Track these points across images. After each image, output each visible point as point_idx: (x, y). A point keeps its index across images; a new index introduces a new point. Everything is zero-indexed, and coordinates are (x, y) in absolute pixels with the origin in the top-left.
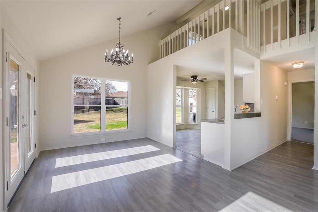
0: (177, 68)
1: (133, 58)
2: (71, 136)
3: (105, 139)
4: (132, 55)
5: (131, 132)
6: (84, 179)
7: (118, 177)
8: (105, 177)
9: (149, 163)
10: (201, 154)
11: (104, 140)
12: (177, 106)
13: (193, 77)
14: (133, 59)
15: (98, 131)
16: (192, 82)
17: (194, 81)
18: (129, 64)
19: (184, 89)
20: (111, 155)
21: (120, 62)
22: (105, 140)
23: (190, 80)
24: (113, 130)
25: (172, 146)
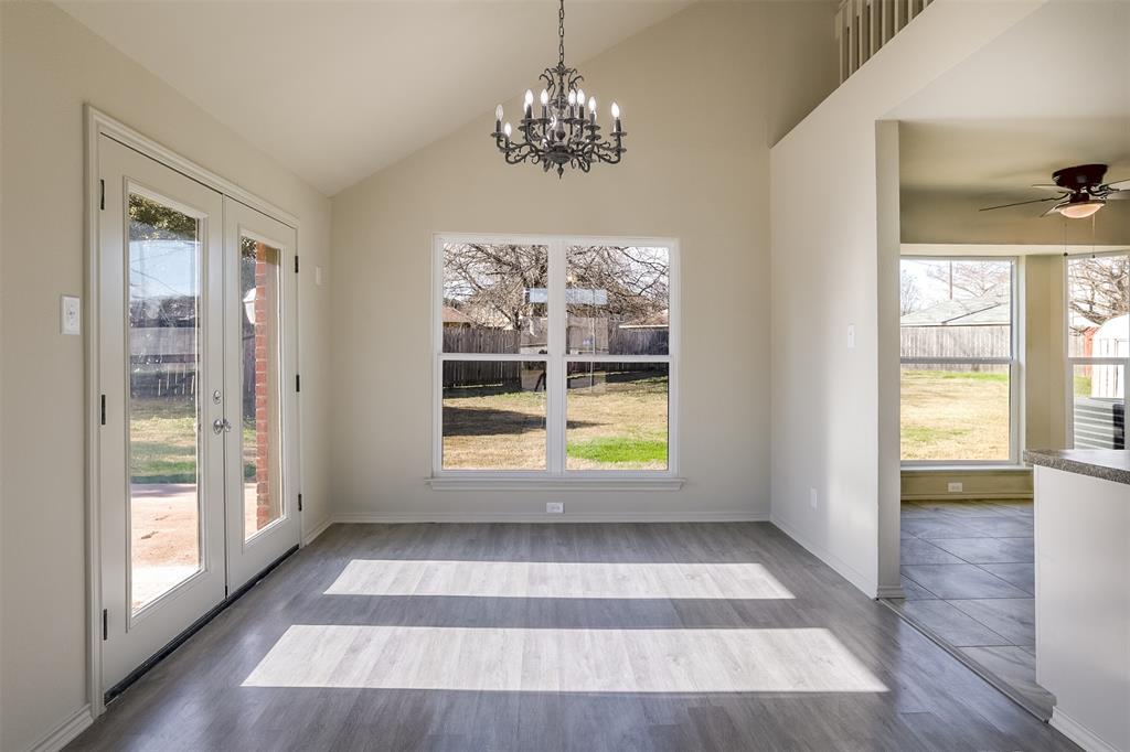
0: (907, 137)
1: (618, 123)
2: (432, 477)
3: (561, 506)
4: (615, 111)
5: (682, 485)
6: (371, 664)
7: (495, 689)
8: (448, 678)
9: (682, 660)
10: (1032, 682)
11: (555, 510)
12: (905, 361)
13: (1066, 177)
14: (619, 129)
15: (582, 467)
16: (1063, 212)
17: (1078, 199)
18: (614, 158)
19: (1030, 258)
20: (544, 580)
21: (557, 155)
22: (561, 510)
23: (1046, 200)
24: (645, 467)
25: (873, 594)
